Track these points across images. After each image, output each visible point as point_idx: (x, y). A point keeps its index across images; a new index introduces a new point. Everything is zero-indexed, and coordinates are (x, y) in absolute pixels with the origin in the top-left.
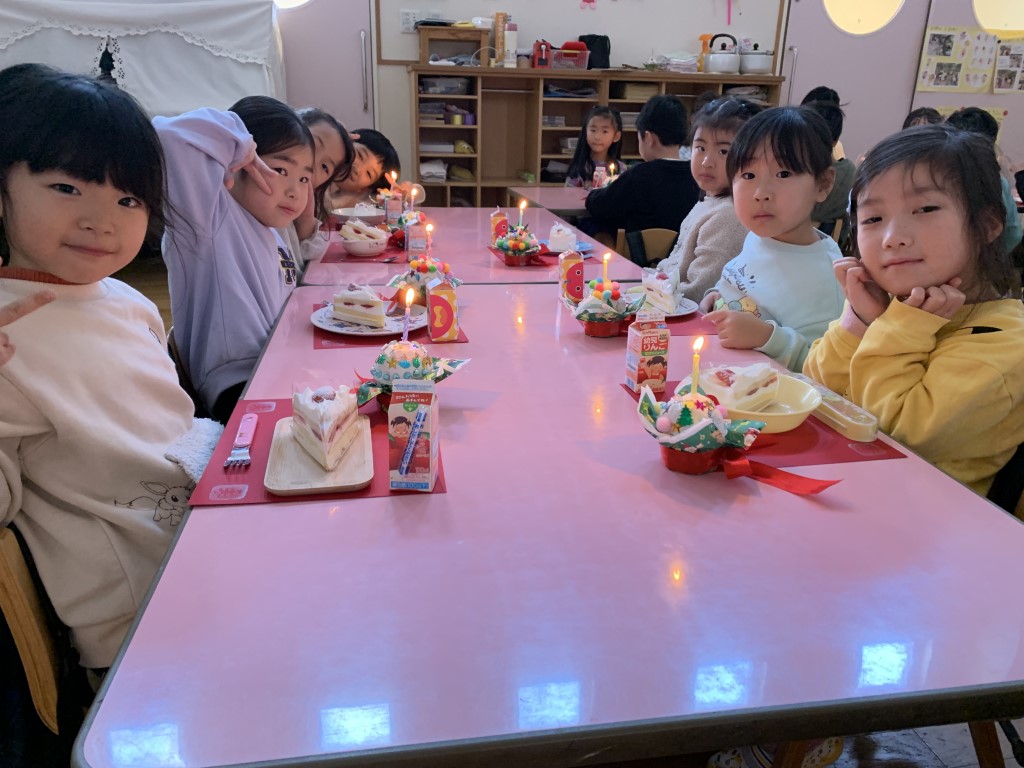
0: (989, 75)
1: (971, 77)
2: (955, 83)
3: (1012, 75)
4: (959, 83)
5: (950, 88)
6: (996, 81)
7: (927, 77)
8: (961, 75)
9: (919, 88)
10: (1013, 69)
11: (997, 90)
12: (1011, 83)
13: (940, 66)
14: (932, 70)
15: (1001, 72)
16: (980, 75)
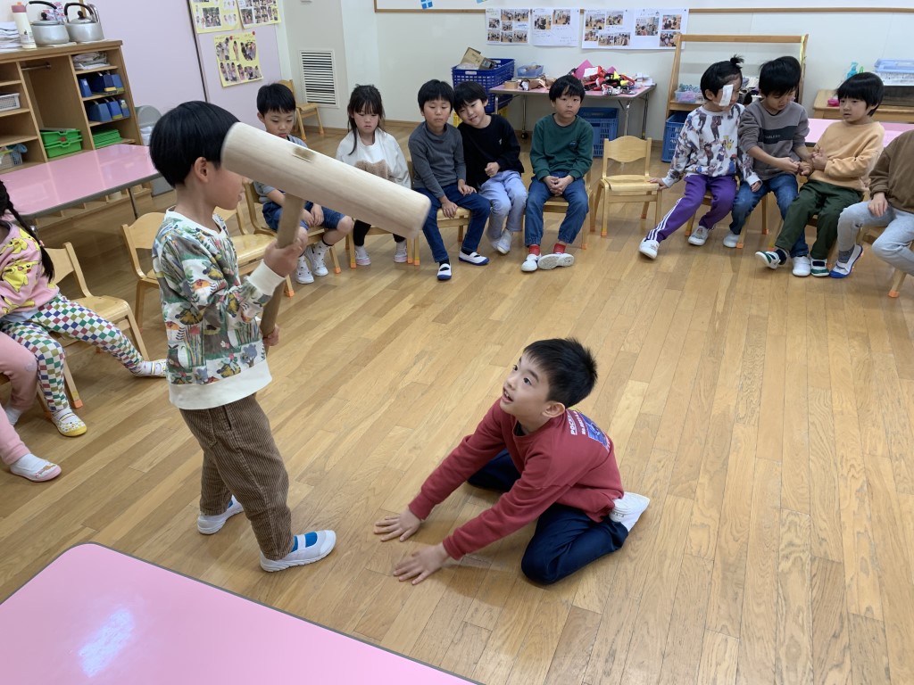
0: (237, 15)
1: (227, 18)
2: (219, 24)
3: (250, 13)
4: (221, 23)
5: (217, 28)
6: (242, 19)
7: (200, 21)
8: (221, 16)
9: (198, 31)
10: (249, 8)
11: (245, 26)
12: (251, 19)
13: (205, 10)
14: (201, 15)
15: (244, 11)
16: (232, 15)
